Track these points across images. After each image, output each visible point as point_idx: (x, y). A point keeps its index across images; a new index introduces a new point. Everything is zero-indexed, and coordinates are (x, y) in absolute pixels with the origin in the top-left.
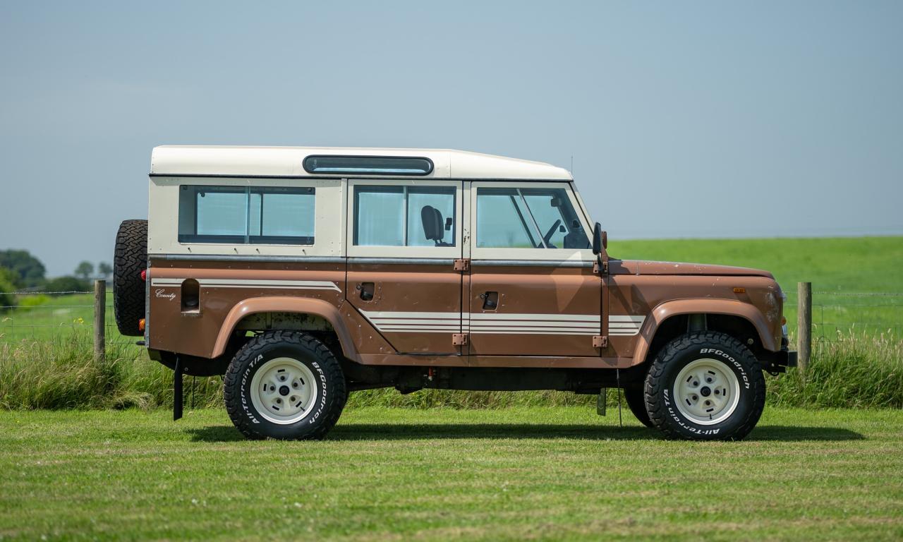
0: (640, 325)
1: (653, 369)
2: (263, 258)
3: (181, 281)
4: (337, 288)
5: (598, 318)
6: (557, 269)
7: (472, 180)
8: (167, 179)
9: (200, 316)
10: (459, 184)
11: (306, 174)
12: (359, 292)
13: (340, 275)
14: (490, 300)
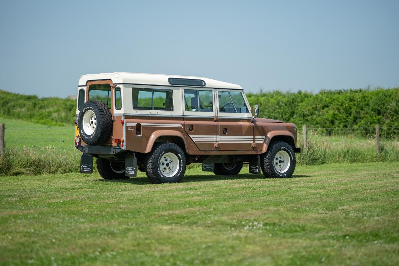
0: (264, 140)
1: (268, 154)
2: (159, 116)
3: (136, 124)
4: (182, 127)
5: (253, 137)
6: (241, 120)
7: (216, 88)
8: (128, 85)
9: (141, 137)
10: (213, 90)
11: (170, 85)
12: (189, 128)
13: (182, 122)
14: (225, 131)
